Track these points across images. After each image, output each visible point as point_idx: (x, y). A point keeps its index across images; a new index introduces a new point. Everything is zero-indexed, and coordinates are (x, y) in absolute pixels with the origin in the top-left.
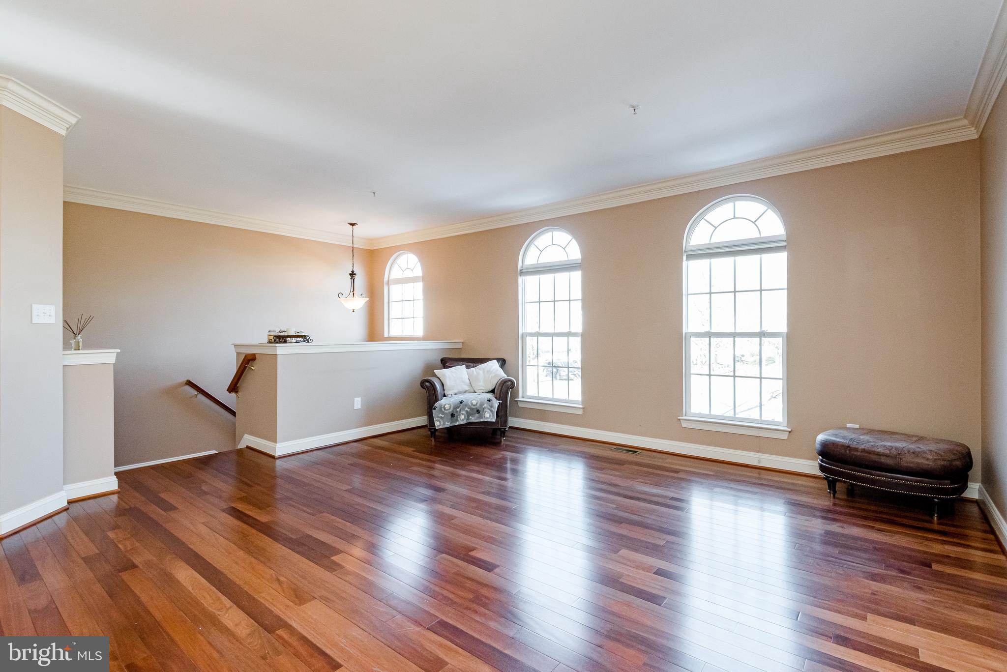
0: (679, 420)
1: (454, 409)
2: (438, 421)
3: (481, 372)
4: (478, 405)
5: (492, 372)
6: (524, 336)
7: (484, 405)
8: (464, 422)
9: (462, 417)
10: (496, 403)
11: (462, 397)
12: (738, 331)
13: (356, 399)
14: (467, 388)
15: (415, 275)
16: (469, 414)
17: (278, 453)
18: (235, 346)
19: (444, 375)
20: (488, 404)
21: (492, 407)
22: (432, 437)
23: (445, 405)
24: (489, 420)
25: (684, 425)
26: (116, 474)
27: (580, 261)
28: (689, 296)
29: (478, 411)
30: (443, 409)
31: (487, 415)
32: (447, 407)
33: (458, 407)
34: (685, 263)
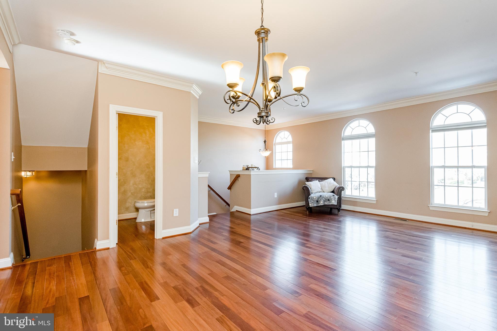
0: (429, 206)
1: (318, 198)
2: (311, 203)
3: (326, 183)
4: (329, 197)
5: (331, 184)
6: (344, 167)
7: (331, 197)
8: (323, 204)
9: (322, 202)
10: (337, 197)
11: (321, 194)
12: (459, 165)
13: (275, 193)
14: (320, 190)
15: (288, 141)
16: (324, 201)
17: (252, 213)
18: (230, 171)
19: (310, 184)
20: (333, 197)
21: (335, 198)
22: (307, 210)
23: (314, 197)
24: (334, 204)
25: (431, 209)
26: (208, 216)
27: (374, 133)
28: (433, 149)
29: (328, 200)
30: (313, 199)
31: (333, 202)
32: (315, 198)
33: (319, 198)
34: (431, 134)
